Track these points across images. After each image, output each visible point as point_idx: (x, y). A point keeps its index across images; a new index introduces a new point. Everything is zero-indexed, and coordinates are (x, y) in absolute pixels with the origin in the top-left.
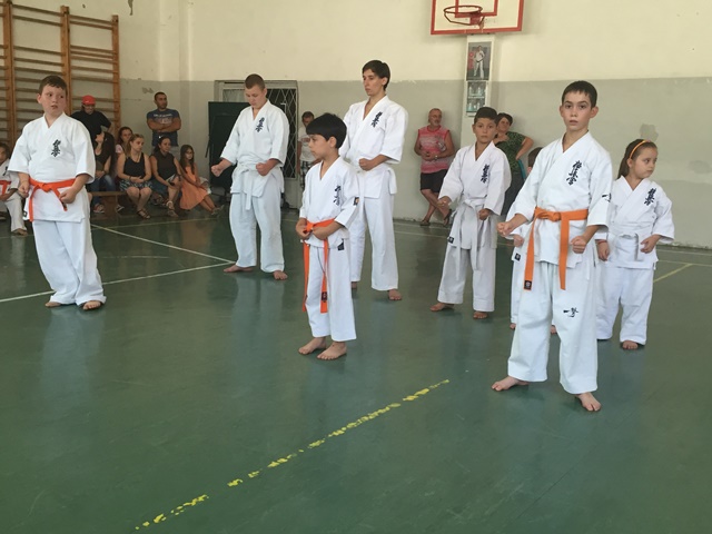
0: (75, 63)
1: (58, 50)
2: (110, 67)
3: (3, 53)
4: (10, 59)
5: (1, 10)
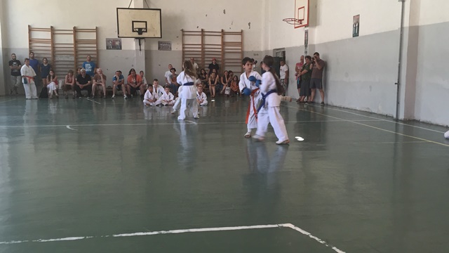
0: (227, 47)
1: (220, 44)
2: (240, 48)
3: (200, 46)
4: (203, 48)
5: (200, 33)
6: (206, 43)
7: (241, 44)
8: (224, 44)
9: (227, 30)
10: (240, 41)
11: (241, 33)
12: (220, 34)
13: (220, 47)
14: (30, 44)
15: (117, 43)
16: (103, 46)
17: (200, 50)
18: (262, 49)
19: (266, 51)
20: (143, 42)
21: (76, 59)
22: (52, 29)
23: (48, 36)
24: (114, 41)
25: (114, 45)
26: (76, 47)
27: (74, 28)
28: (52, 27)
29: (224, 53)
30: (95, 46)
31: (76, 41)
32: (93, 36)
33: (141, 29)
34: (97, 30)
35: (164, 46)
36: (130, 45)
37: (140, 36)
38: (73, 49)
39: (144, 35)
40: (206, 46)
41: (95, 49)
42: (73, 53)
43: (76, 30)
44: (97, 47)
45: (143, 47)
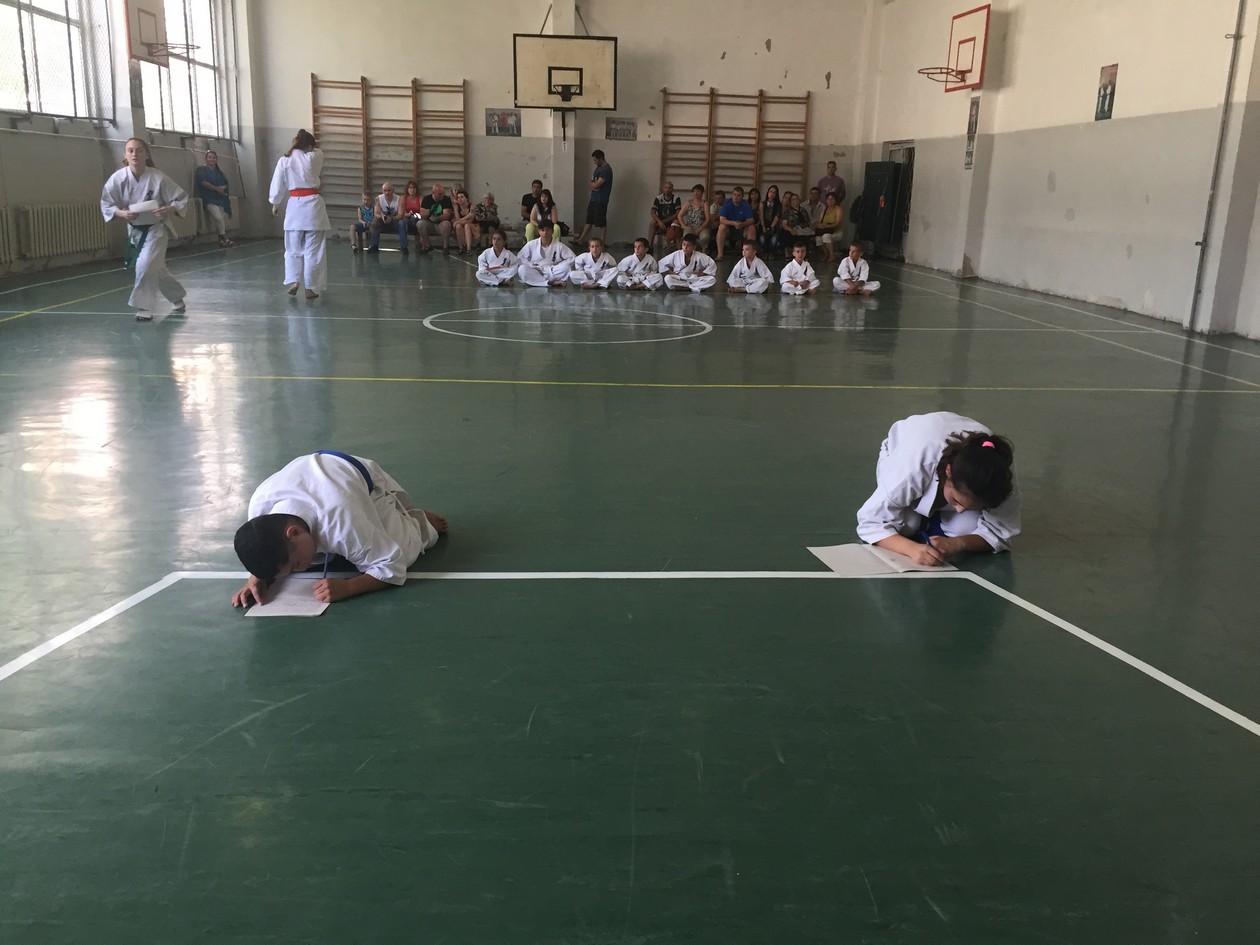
0: (769, 136)
1: (755, 126)
2: (802, 137)
3: (706, 132)
4: (712, 136)
5: (707, 99)
6: (721, 123)
7: (805, 127)
8: (763, 126)
9: (772, 91)
10: (802, 119)
11: (807, 100)
12: (755, 101)
13: (753, 134)
14: (315, 119)
15: (511, 121)
16: (479, 126)
17: (705, 140)
18: (856, 140)
19: (864, 146)
20: (571, 118)
21: (418, 157)
22: (365, 85)
23: (354, 100)
24: (504, 115)
25: (505, 125)
26: (417, 129)
27: (415, 82)
28: (363, 79)
29: (761, 148)
30: (460, 125)
31: (419, 115)
32: (456, 103)
33: (569, 86)
34: (465, 88)
35: (620, 129)
36: (542, 126)
37: (566, 105)
38: (410, 134)
39: (576, 102)
40: (721, 132)
41: (461, 134)
42: (411, 143)
43: (417, 88)
44: (465, 129)
45: (571, 132)
